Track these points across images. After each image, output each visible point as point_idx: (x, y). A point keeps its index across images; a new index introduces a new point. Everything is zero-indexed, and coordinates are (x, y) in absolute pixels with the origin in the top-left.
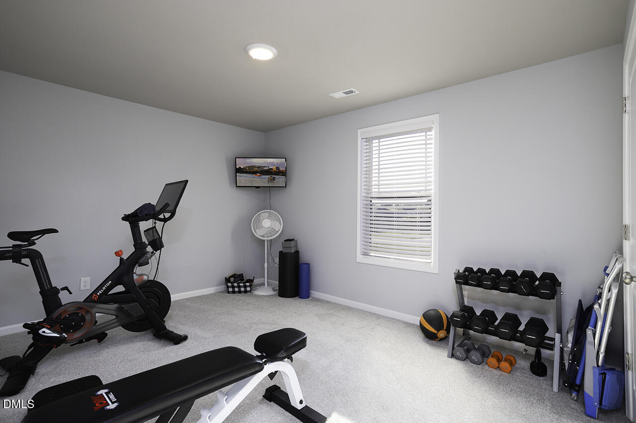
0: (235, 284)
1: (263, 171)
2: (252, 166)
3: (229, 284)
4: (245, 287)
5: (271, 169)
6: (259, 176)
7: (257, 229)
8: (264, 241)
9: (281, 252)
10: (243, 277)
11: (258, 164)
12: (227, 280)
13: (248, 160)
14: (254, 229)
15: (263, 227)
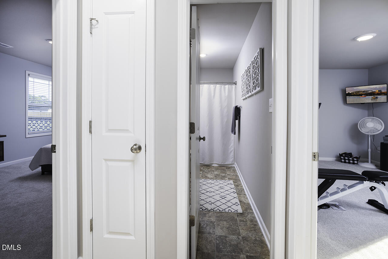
0: (346, 158)
1: (368, 93)
2: (358, 91)
3: (342, 157)
4: (353, 160)
5: (374, 92)
6: (364, 97)
7: (362, 128)
8: (368, 135)
9: (382, 143)
10: (352, 154)
11: (363, 89)
12: (341, 155)
13: (355, 88)
14: (360, 128)
15: (367, 127)
